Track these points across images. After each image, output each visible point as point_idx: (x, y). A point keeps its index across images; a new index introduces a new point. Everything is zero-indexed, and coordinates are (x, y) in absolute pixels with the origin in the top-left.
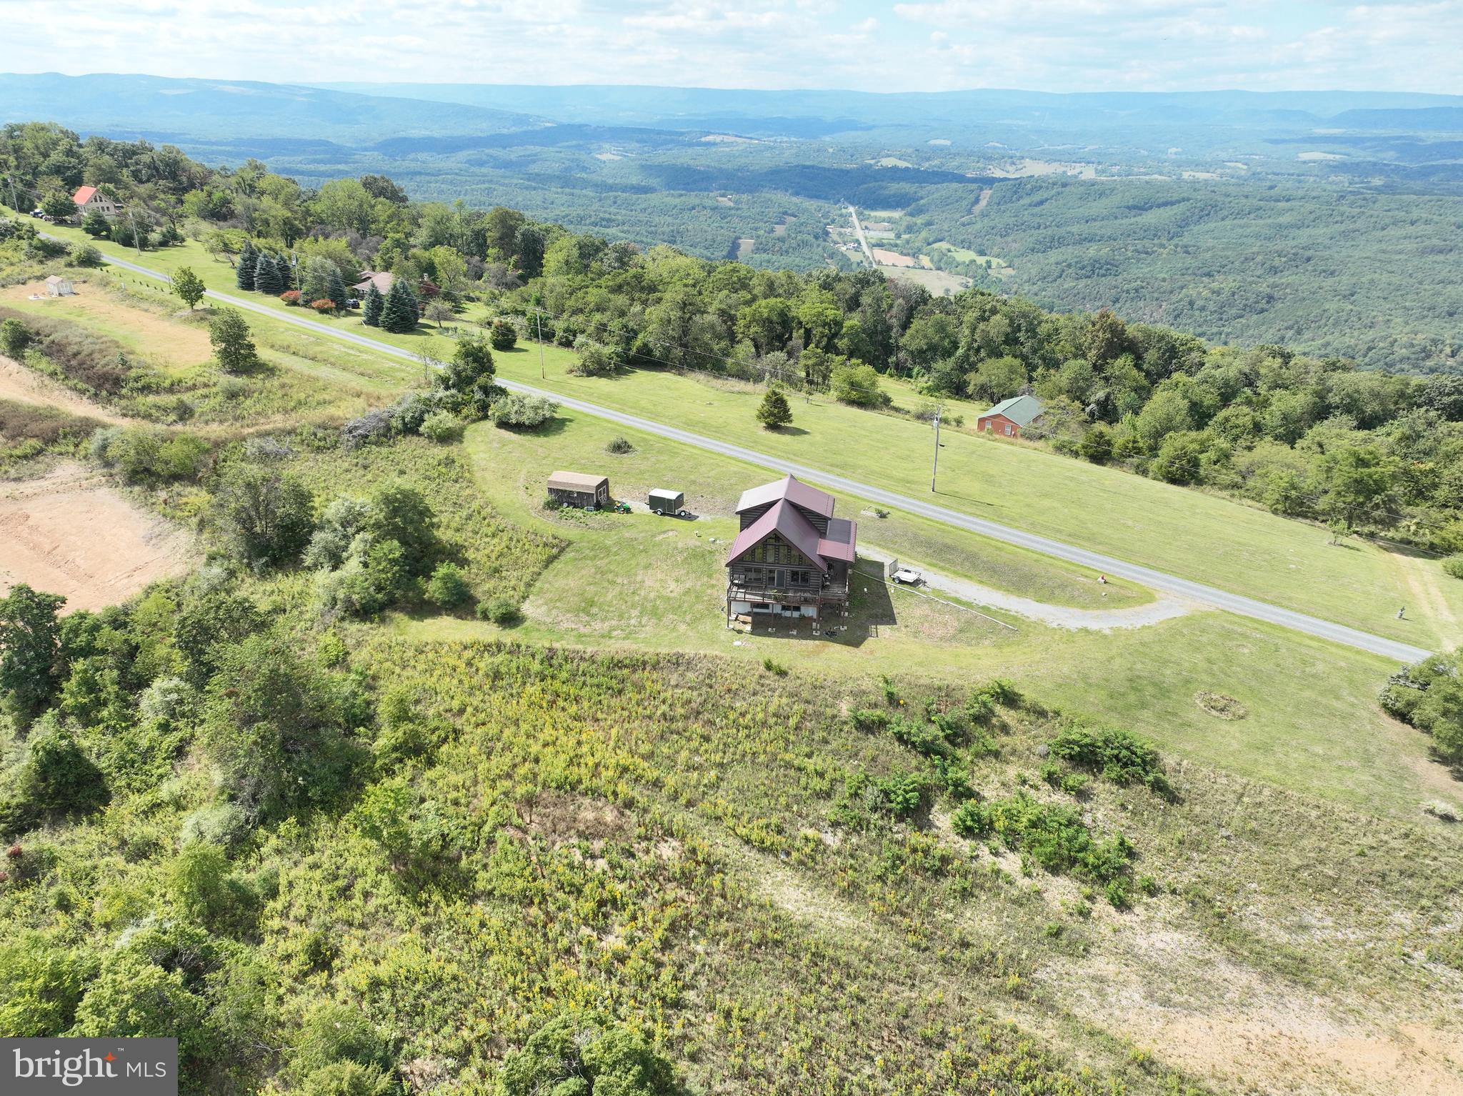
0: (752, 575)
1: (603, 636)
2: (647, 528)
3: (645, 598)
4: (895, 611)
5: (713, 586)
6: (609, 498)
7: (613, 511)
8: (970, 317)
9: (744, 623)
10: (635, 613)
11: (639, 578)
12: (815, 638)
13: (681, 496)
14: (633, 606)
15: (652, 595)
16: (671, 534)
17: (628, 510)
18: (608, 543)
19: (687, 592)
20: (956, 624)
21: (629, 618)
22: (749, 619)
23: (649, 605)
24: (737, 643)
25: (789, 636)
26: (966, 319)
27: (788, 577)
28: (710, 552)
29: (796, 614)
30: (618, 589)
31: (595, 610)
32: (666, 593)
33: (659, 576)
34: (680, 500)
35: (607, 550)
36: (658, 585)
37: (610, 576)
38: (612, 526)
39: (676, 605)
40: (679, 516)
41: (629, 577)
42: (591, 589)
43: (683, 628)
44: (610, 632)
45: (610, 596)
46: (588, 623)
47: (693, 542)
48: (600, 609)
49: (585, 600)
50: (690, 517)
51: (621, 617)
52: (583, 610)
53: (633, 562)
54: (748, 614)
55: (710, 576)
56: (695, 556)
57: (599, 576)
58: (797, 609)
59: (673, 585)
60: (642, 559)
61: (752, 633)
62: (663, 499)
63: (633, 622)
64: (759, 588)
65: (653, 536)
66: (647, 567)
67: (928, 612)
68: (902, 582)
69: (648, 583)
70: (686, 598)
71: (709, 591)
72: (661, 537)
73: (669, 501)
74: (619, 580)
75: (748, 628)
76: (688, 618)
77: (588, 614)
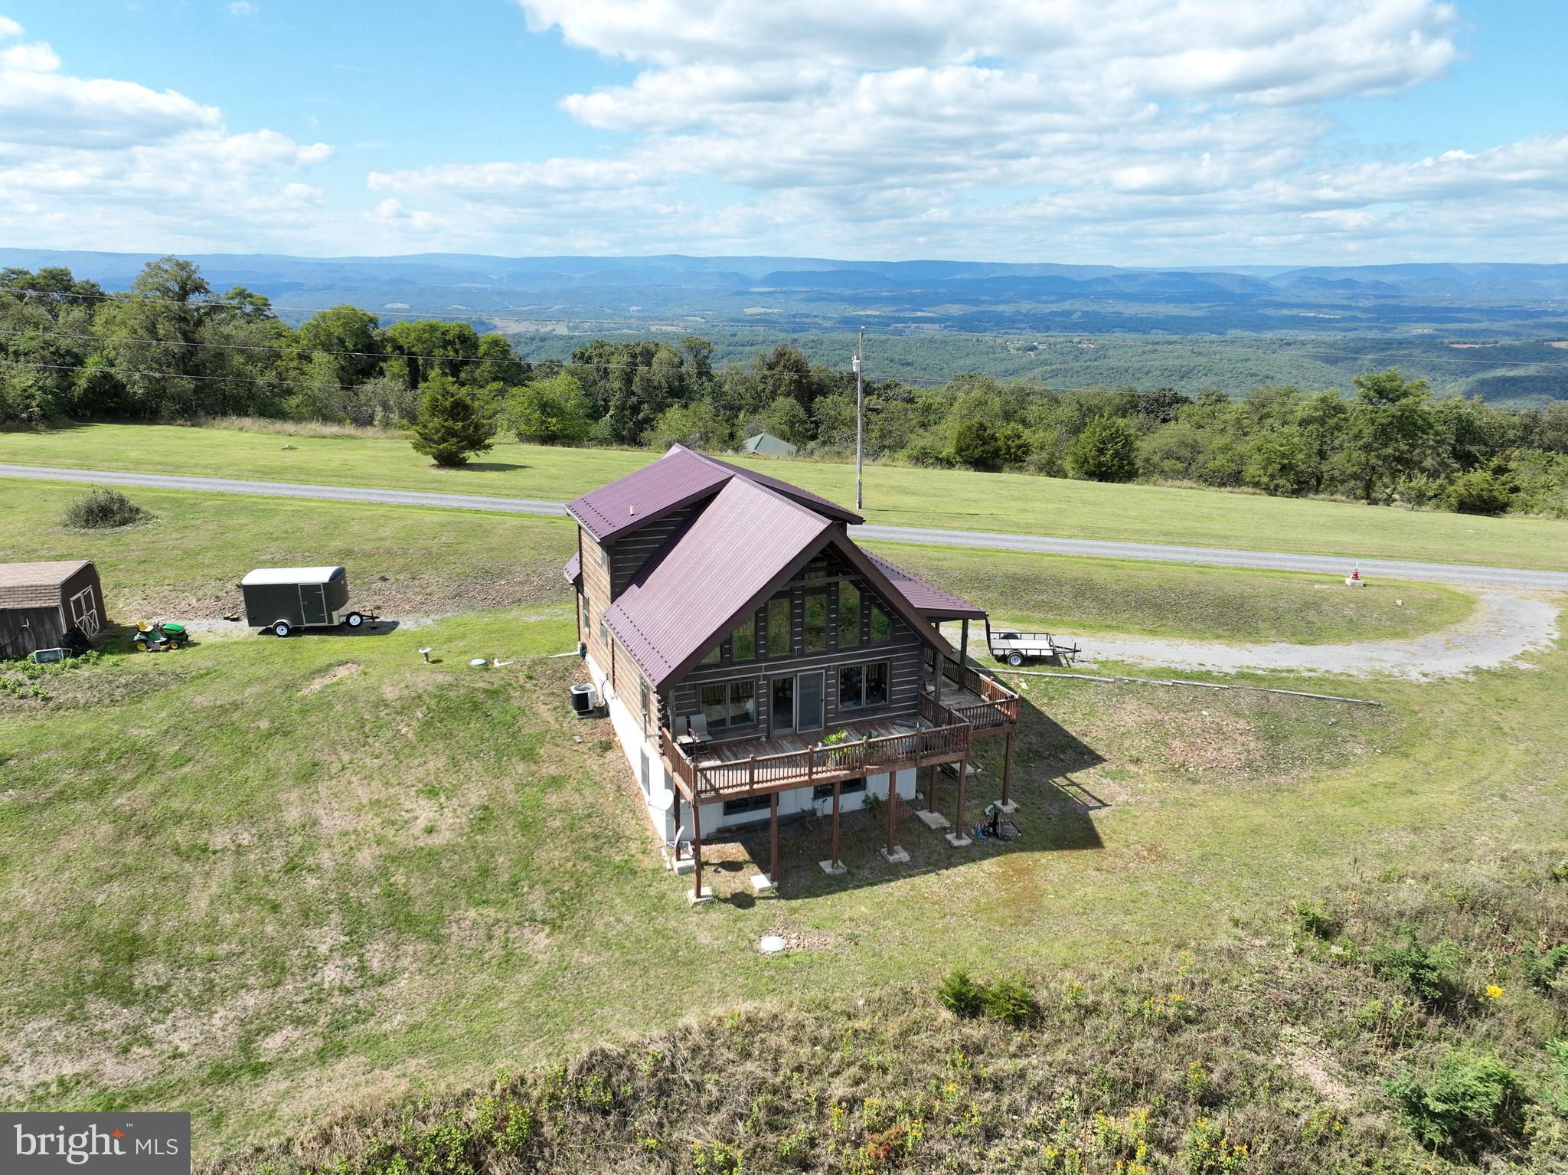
0: (726, 711)
1: (222, 1075)
2: (261, 671)
3: (345, 875)
4: (1072, 730)
5: (556, 782)
6: (105, 623)
7: (133, 648)
8: (617, 364)
9: (733, 866)
10: (326, 937)
11: (293, 816)
12: (968, 856)
13: (338, 576)
14: (308, 914)
15: (365, 858)
16: (342, 672)
17: (179, 639)
18: (140, 734)
19: (485, 818)
20: (1242, 724)
21: (312, 964)
22: (735, 851)
23: (369, 896)
24: (771, 944)
25: (893, 872)
26: (612, 366)
27: (830, 690)
28: (493, 694)
29: (852, 802)
30: (226, 868)
31: (151, 972)
32: (413, 837)
33: (363, 794)
34: (336, 588)
35: (147, 758)
36: (371, 821)
37: (180, 835)
38: (140, 689)
39: (470, 868)
40: (345, 629)
41: (253, 819)
42: (119, 892)
43: (539, 943)
44: (246, 1044)
45: (200, 903)
46: (137, 1035)
47: (426, 680)
48: (175, 964)
49: (101, 944)
50: (373, 627)
51: (274, 968)
52: (101, 986)
53: (252, 772)
54: (723, 836)
55: (529, 756)
56: (451, 711)
57: (134, 844)
58: (854, 784)
59: (424, 812)
60: (281, 756)
61: (784, 891)
62: (293, 587)
63: (331, 975)
64: (755, 744)
65: (290, 687)
66: (309, 774)
67: (1149, 714)
68: (1029, 661)
69: (332, 822)
70: (492, 839)
71: (553, 799)
72: (317, 685)
73: (310, 589)
74: (220, 839)
75: (759, 882)
76: (537, 901)
77: (125, 995)
